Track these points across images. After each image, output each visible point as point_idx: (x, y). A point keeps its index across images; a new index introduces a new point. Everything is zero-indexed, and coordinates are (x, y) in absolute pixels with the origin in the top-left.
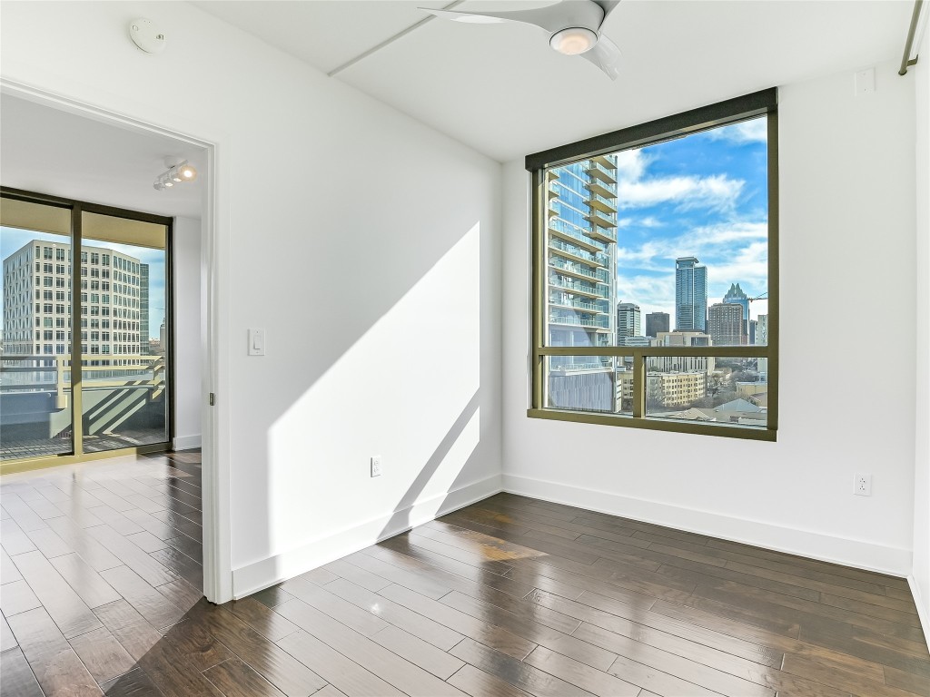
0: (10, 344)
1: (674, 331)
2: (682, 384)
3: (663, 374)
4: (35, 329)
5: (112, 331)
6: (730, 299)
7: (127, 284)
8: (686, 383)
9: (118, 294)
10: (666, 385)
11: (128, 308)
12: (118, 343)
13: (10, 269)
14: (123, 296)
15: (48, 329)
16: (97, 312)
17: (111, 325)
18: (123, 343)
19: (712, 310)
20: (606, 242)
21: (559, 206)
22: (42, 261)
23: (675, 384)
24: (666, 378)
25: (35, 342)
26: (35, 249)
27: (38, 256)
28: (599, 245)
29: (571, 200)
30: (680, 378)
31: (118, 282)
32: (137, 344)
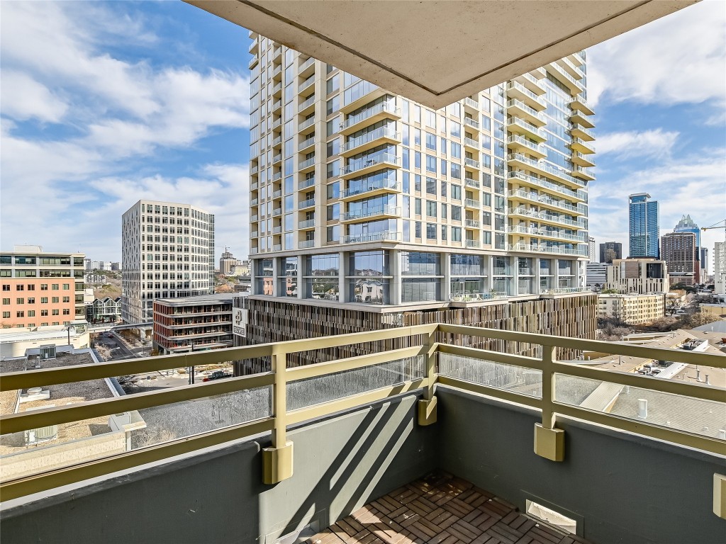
0: (126, 273)
1: (628, 258)
2: (643, 304)
3: (623, 296)
4: (142, 262)
5: (190, 263)
6: (681, 229)
7: (201, 229)
8: (646, 303)
9: (195, 237)
10: (627, 305)
11: (201, 246)
12: (194, 272)
13: (126, 221)
14: (197, 237)
15: (150, 262)
16: (181, 250)
17: (190, 259)
18: (197, 272)
19: (664, 239)
20: (585, 180)
21: (545, 150)
22: (146, 215)
23: (636, 304)
24: (627, 300)
25: (142, 272)
26: (141, 206)
27: (143, 211)
28: (580, 183)
29: (555, 145)
30: (640, 299)
31: (194, 228)
32: (207, 272)
